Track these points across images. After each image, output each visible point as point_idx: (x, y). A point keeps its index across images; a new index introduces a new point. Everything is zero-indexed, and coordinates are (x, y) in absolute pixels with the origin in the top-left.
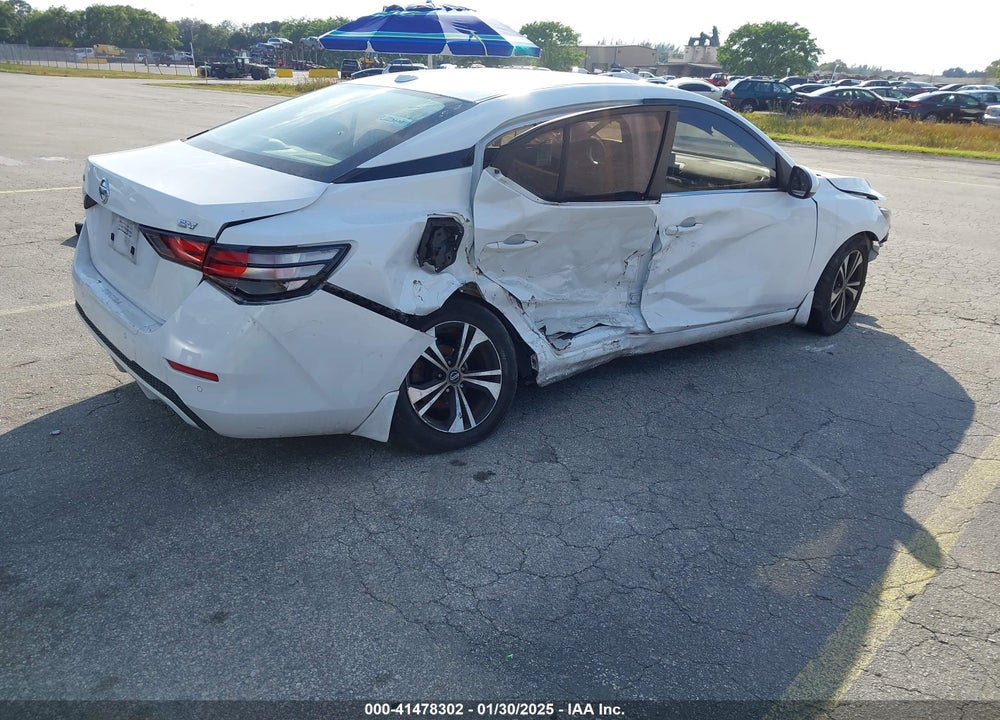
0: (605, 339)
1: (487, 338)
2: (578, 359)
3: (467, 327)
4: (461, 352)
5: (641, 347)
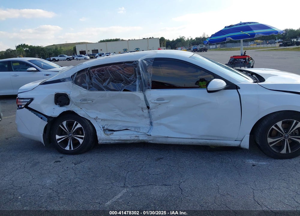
0: (131, 134)
1: (81, 126)
2: (118, 139)
3: (76, 122)
4: (73, 129)
5: (152, 140)
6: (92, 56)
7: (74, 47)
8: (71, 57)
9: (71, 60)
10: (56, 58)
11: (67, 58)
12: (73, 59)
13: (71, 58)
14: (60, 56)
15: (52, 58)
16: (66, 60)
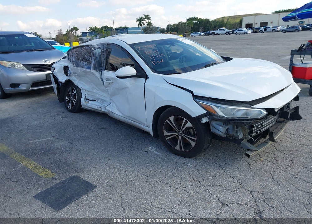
0: (98, 105)
1: (76, 93)
3: (74, 89)
4: (73, 93)
6: (256, 30)
7: (241, 20)
8: (231, 30)
9: (230, 34)
10: (216, 32)
11: (226, 32)
12: (233, 33)
13: (231, 32)
14: (220, 30)
15: (211, 32)
16: (224, 34)
